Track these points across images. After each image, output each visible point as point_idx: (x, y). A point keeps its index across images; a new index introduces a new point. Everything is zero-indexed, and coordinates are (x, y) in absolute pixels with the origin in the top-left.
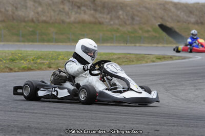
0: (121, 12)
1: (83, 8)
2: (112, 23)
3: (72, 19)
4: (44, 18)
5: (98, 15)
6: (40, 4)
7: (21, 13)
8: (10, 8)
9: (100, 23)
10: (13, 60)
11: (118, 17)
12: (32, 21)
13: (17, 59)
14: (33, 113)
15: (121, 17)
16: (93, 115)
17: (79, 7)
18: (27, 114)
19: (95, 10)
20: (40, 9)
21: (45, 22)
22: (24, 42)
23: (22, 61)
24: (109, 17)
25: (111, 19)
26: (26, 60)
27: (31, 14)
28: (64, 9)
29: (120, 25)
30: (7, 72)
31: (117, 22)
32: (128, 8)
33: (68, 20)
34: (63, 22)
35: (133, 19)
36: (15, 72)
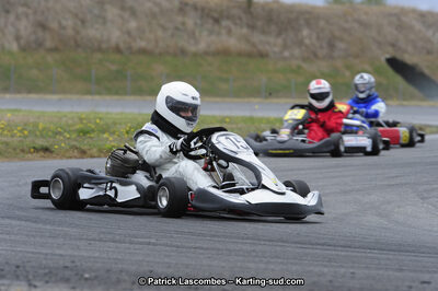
0: (305, 32)
1: (225, 23)
2: (286, 54)
3: (202, 46)
4: (143, 44)
5: (257, 38)
6: (133, 13)
7: (93, 32)
8: (69, 23)
9: (263, 55)
10: (84, 132)
11: (300, 43)
12: (118, 50)
13: (93, 131)
14: (149, 244)
15: (307, 41)
16: (278, 248)
17: (217, 21)
18: (137, 246)
19: (252, 27)
20: (133, 24)
21: (143, 51)
22: (99, 93)
23: (106, 135)
24: (280, 41)
25: (285, 47)
26: (114, 133)
27: (115, 36)
28: (183, 24)
29: (304, 59)
30: (76, 157)
31: (297, 52)
32: (322, 23)
33: (192, 49)
34: (183, 52)
35: (331, 46)
36: (92, 157)
